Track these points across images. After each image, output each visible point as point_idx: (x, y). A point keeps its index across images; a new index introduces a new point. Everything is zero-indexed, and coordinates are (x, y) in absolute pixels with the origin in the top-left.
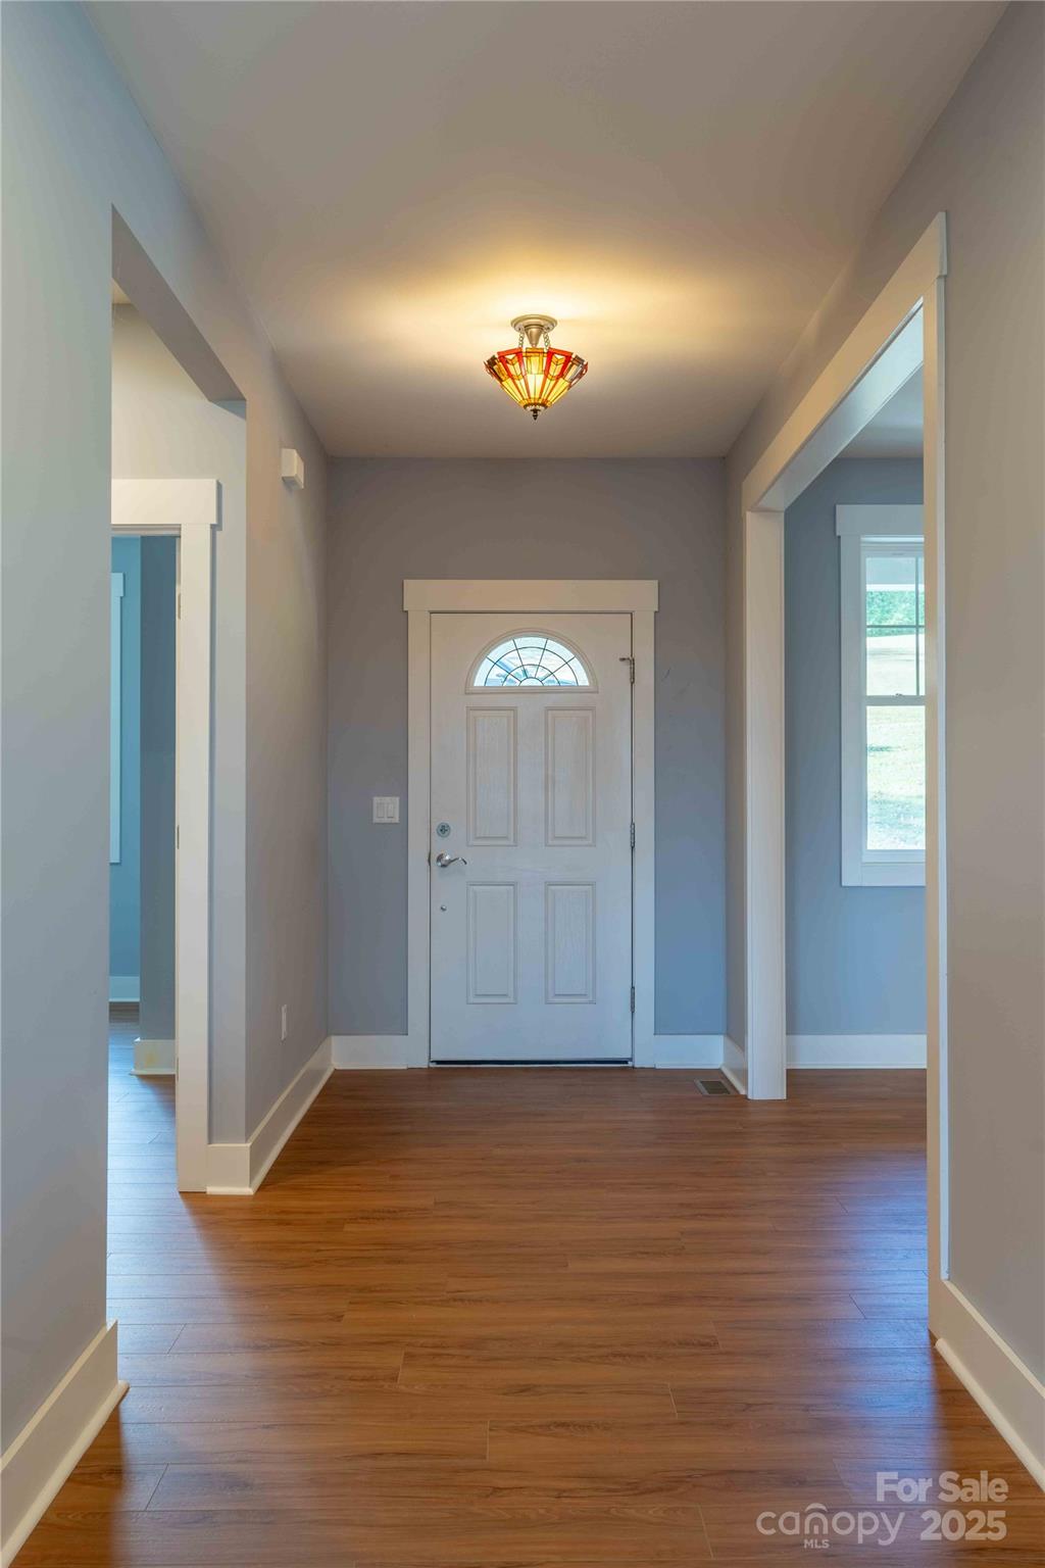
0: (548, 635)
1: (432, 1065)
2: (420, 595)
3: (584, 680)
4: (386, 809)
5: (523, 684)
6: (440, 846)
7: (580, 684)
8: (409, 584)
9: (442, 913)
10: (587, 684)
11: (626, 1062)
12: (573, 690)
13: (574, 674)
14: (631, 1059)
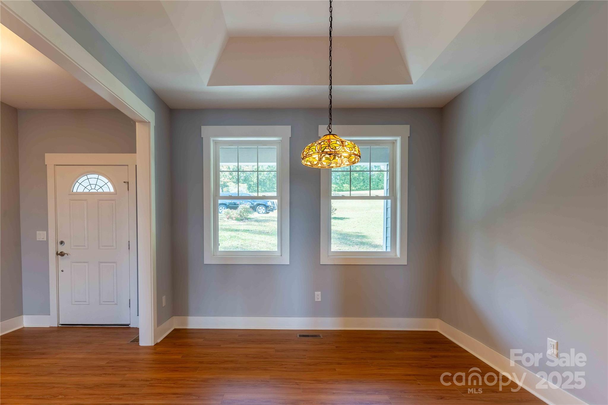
0: (99, 174)
1: (60, 326)
2: (51, 159)
3: (112, 190)
4: (41, 235)
5: (90, 191)
6: (61, 249)
7: (111, 191)
8: (47, 155)
9: (61, 272)
10: (113, 191)
11: (128, 325)
12: (109, 194)
13: (109, 188)
14: (130, 324)
